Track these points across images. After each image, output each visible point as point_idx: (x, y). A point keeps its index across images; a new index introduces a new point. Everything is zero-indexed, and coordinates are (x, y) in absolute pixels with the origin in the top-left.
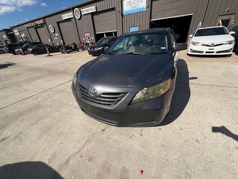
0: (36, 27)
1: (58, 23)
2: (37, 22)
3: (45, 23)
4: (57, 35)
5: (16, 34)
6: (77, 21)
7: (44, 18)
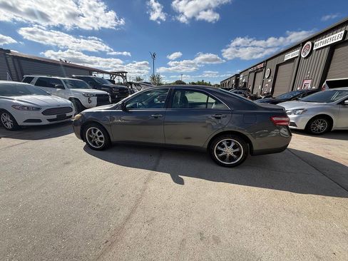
0: (256, 72)
1: (278, 66)
2: (259, 67)
3: (265, 67)
4: (270, 80)
5: (241, 79)
6: (302, 61)
7: (267, 61)
